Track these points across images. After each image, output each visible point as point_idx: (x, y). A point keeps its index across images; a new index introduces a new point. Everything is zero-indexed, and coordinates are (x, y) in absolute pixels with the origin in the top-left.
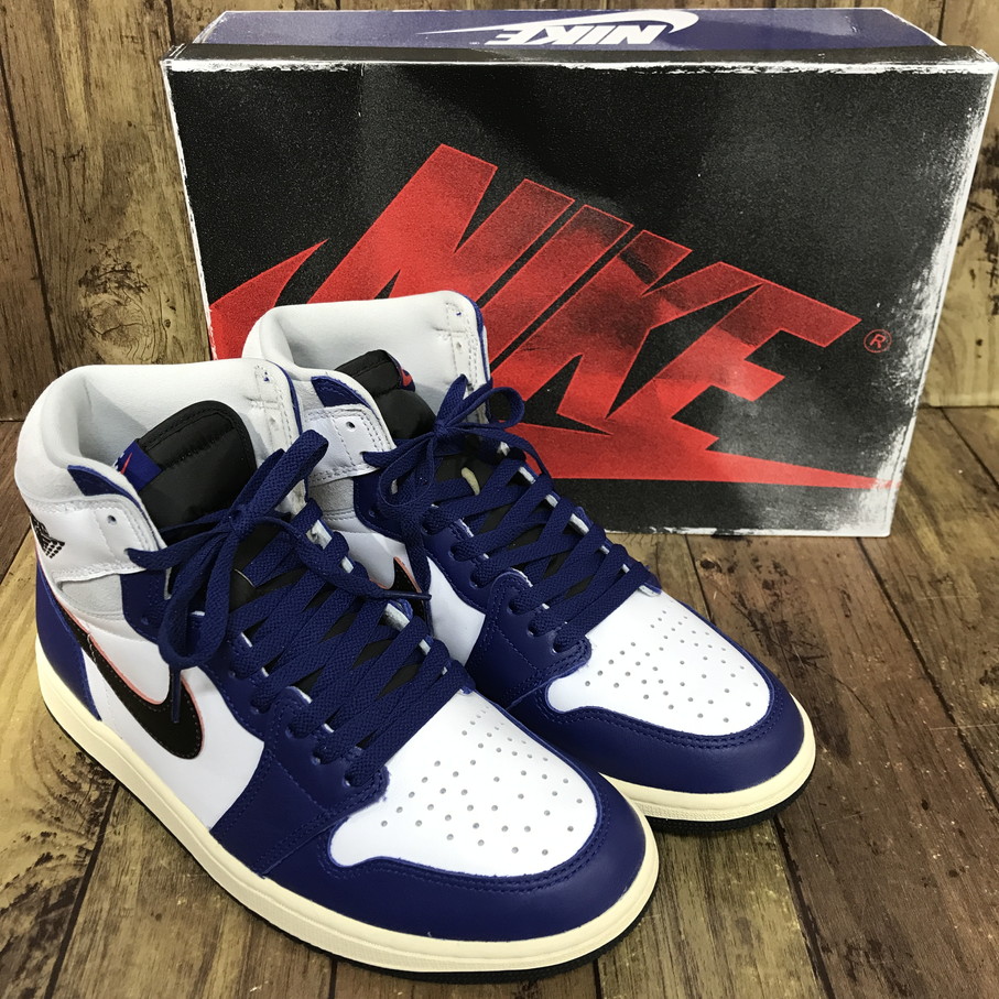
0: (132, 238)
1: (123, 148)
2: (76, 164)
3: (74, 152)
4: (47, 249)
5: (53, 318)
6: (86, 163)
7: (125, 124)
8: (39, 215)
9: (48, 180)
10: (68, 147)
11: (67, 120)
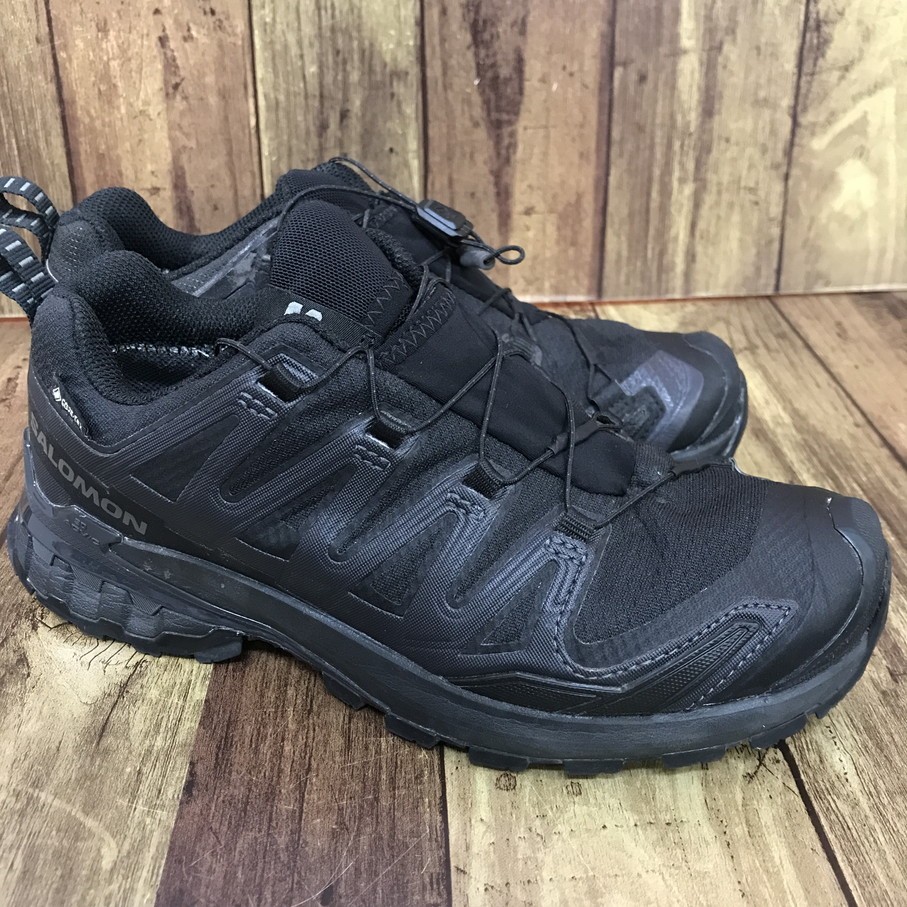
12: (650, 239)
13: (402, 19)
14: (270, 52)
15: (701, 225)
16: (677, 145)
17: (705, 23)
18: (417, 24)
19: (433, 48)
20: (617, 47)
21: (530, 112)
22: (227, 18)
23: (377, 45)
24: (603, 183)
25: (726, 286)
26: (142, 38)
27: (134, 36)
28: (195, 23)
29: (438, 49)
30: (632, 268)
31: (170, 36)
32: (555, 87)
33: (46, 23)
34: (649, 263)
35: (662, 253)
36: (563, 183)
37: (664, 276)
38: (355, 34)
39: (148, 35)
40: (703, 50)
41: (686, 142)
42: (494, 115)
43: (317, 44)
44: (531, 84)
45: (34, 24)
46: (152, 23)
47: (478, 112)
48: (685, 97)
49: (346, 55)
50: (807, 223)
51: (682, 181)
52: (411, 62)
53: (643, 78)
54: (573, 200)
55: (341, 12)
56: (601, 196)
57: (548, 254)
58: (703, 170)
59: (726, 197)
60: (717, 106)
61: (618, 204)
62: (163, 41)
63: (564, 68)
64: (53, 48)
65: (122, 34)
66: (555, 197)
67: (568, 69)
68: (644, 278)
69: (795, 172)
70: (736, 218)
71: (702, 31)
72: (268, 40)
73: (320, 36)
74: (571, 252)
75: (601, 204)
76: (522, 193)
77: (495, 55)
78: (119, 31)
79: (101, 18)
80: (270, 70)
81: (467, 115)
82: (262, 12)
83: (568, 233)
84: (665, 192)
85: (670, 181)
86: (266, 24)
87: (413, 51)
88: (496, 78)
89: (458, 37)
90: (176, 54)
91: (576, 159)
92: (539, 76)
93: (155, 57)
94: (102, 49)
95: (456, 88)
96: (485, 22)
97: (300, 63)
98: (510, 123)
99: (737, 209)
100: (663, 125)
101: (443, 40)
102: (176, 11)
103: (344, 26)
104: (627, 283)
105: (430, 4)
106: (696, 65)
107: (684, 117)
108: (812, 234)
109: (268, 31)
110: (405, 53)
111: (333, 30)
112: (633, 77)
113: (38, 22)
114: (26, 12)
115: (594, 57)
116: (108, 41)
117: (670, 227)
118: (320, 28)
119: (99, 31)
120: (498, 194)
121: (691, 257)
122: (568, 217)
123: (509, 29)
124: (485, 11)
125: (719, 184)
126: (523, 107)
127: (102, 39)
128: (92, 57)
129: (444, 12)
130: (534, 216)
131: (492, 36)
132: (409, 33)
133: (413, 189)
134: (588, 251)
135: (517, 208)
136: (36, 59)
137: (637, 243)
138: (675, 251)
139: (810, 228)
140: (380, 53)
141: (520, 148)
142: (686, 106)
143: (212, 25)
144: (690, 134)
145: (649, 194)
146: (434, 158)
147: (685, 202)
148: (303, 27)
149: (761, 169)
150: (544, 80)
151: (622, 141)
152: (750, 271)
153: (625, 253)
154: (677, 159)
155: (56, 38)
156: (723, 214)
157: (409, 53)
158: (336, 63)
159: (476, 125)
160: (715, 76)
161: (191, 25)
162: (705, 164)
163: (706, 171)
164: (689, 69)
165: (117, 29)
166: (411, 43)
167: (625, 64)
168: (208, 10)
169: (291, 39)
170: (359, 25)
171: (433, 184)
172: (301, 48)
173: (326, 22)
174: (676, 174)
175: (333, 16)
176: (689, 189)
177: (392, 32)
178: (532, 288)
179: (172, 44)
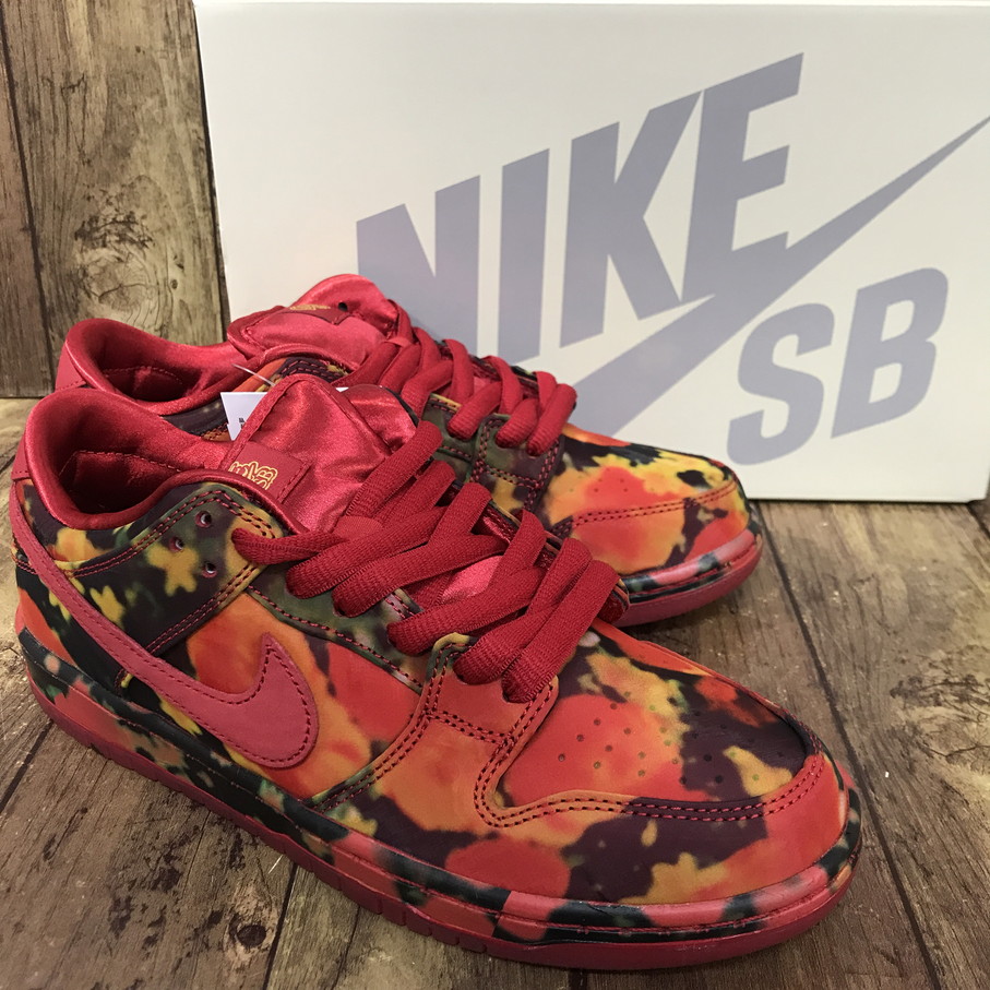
0: (137, 184)
1: (130, 79)
2: (76, 96)
3: (74, 81)
4: (40, 194)
5: (44, 275)
6: (88, 94)
7: (132, 49)
8: (32, 155)
9: (43, 114)
10: (67, 76)
11: (66, 44)
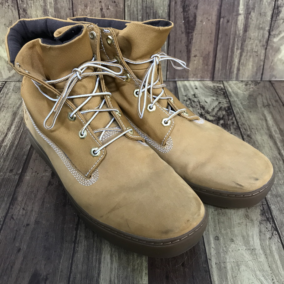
12: (228, 64)
13: (165, 4)
14: (129, 13)
15: (242, 61)
16: (236, 39)
17: (246, 6)
18: (168, 6)
19: (172, 12)
20: (222, 13)
21: (197, 30)
22: (119, 4)
23: (158, 11)
24: (216, 49)
25: (248, 78)
26: (96, 8)
27: (94, 8)
28: (110, 5)
29: (173, 12)
30: (222, 72)
31: (103, 8)
32: (204, 23)
33: (71, 4)
34: (227, 71)
35: (231, 68)
36: (205, 49)
37: (231, 74)
38: (152, 8)
39: (98, 8)
40: (245, 14)
41: (239, 39)
42: (187, 30)
43: (142, 11)
44: (198, 22)
45: (68, 5)
46: (99, 5)
47: (183, 30)
48: (239, 26)
49: (149, 14)
50: (271, 61)
51: (237, 49)
52: (166, 16)
53: (228, 21)
54: (207, 53)
55: (148, 2)
56: (215, 52)
57: (200, 67)
58: (243, 46)
59: (249, 54)
60: (248, 29)
61: (219, 55)
62: (101, 9)
63: (207, 18)
64: (73, 11)
65: (91, 7)
66: (202, 52)
67: (208, 19)
68: (225, 74)
69: (268, 47)
70: (251, 59)
71: (245, 9)
72: (129, 10)
73: (143, 8)
74: (206, 67)
75: (215, 54)
76: (194, 51)
77: (189, 14)
78: (90, 7)
79: (86, 4)
80: (129, 17)
81: (180, 30)
82: (128, 2)
83: (206, 62)
84: (233, 52)
85: (234, 49)
86: (128, 5)
87: (167, 13)
88: (188, 21)
89: (179, 9)
90: (105, 13)
91: (209, 42)
92: (200, 20)
93: (99, 14)
94: (86, 12)
95: (178, 23)
96: (186, 5)
97: (137, 16)
98: (192, 33)
99: (252, 57)
100: (233, 34)
101: (175, 10)
102: (105, 2)
103: (149, 6)
104: (221, 76)
105: (172, 1)
106: (243, 18)
107: (239, 32)
108: (272, 64)
109: (129, 7)
110: (165, 14)
111: (146, 7)
112: (226, 21)
113: (69, 4)
114: (67, 2)
115: (215, 15)
116: (87, 9)
117: (233, 61)
118: (143, 7)
119: (85, 7)
120: (187, 51)
121: (238, 70)
122: (205, 58)
123: (193, 7)
124: (187, 3)
125: (247, 50)
126: (195, 29)
127: (86, 9)
128: (83, 14)
129: (176, 3)
130: (197, 57)
131: (188, 9)
132: (166, 8)
133: (165, 49)
134: (210, 67)
135: (192, 55)
136: (68, 14)
137: (224, 65)
138: (234, 68)
139: (272, 63)
140: (158, 13)
141: (194, 39)
142: (239, 29)
143: (114, 5)
144: (240, 37)
145: (228, 52)
146: (171, 42)
147: (238, 55)
148: (138, 6)
149: (259, 46)
150: (201, 21)
151: (221, 38)
152: (254, 74)
153: (220, 68)
154: (236, 43)
155: (74, 8)
156: (248, 58)
157: (166, 14)
158: (146, 16)
159: (183, 33)
160: (248, 21)
161: (109, 5)
162: (244, 45)
163: (244, 46)
164: (241, 19)
165: (90, 6)
166: (167, 11)
167: (223, 18)
168: (114, 1)
169: (135, 9)
170: (153, 6)
171: (170, 48)
172: (137, 12)
173: (144, 5)
174: (236, 47)
175: (146, 4)
176: (239, 51)
177: (162, 8)
178: (195, 77)
179: (104, 10)
